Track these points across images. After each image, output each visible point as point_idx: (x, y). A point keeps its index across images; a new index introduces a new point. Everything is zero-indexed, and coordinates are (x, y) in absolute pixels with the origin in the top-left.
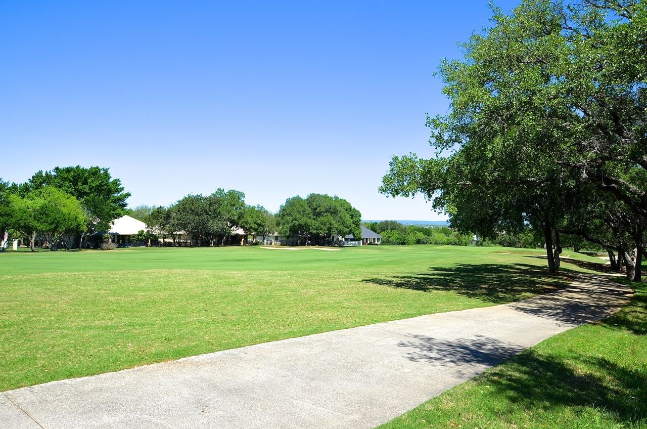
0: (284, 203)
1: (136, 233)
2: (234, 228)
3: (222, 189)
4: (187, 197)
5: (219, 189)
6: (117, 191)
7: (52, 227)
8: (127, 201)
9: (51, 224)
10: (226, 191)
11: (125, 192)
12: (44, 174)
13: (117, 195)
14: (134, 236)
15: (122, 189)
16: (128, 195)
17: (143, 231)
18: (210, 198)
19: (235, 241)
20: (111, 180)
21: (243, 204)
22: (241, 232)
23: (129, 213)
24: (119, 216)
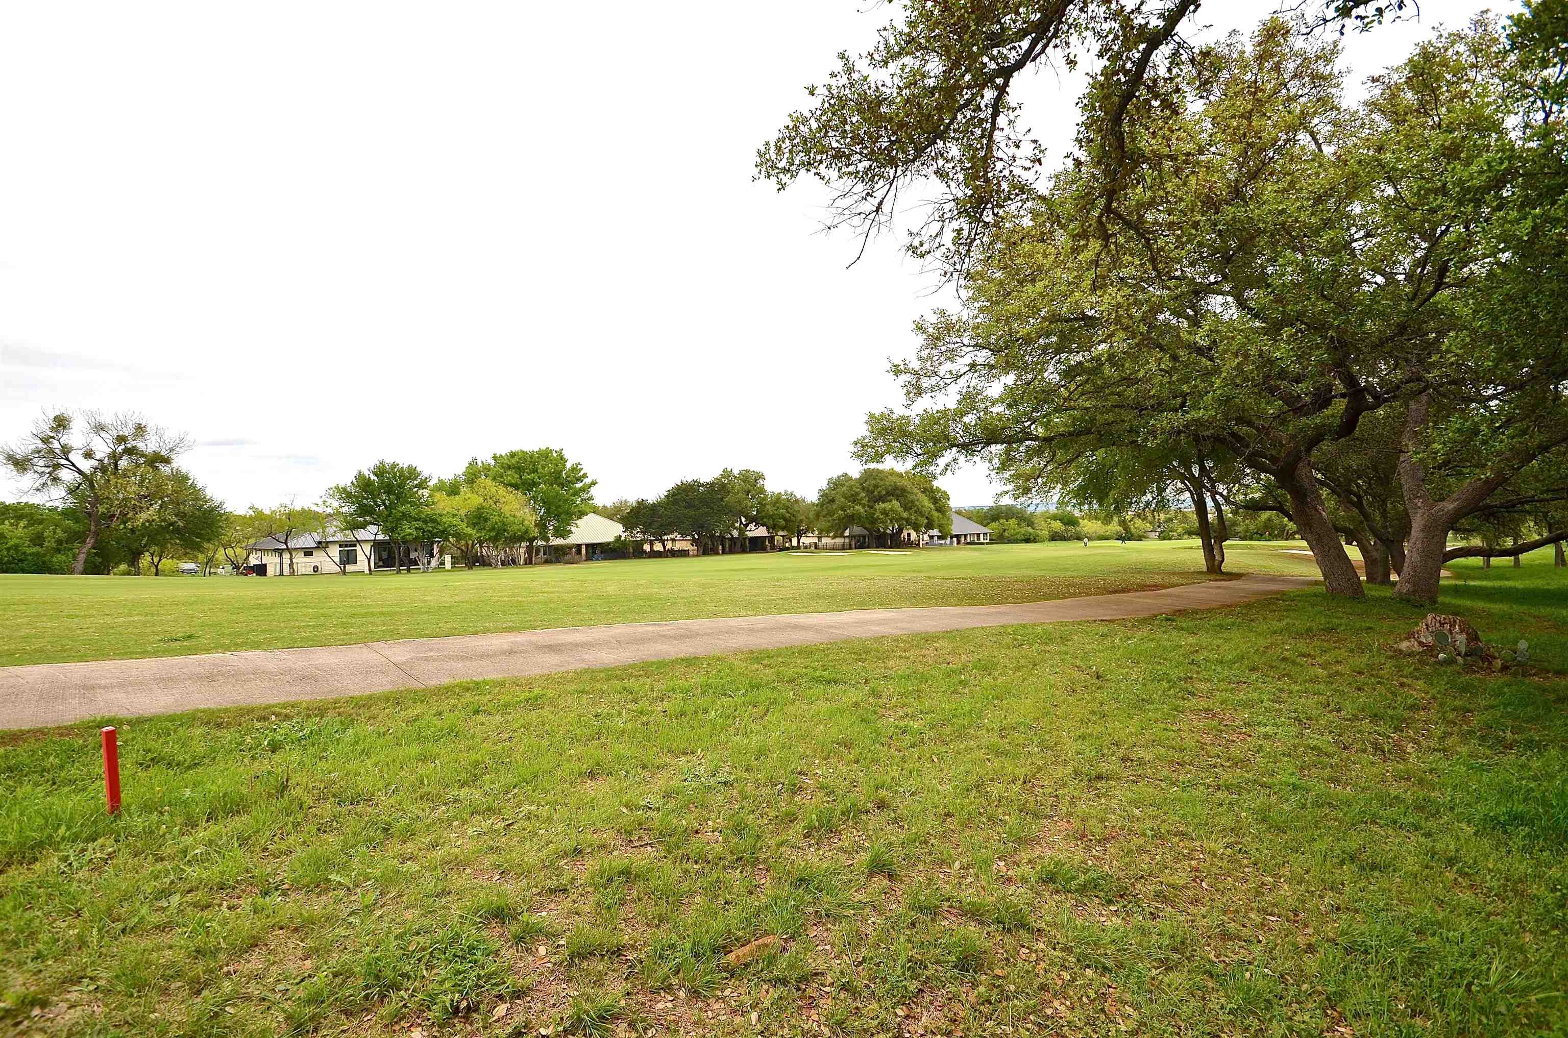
0: (824, 485)
1: (612, 539)
2: (752, 526)
3: (729, 470)
4: (679, 484)
5: (725, 471)
6: (579, 480)
7: (493, 534)
8: (593, 491)
9: (490, 531)
10: (736, 472)
11: (587, 481)
12: (480, 464)
13: (579, 485)
14: (609, 543)
15: (585, 476)
16: (594, 483)
17: (620, 536)
18: (712, 484)
19: (757, 546)
20: (568, 465)
21: (762, 490)
22: (762, 532)
23: (595, 511)
24: (581, 514)
